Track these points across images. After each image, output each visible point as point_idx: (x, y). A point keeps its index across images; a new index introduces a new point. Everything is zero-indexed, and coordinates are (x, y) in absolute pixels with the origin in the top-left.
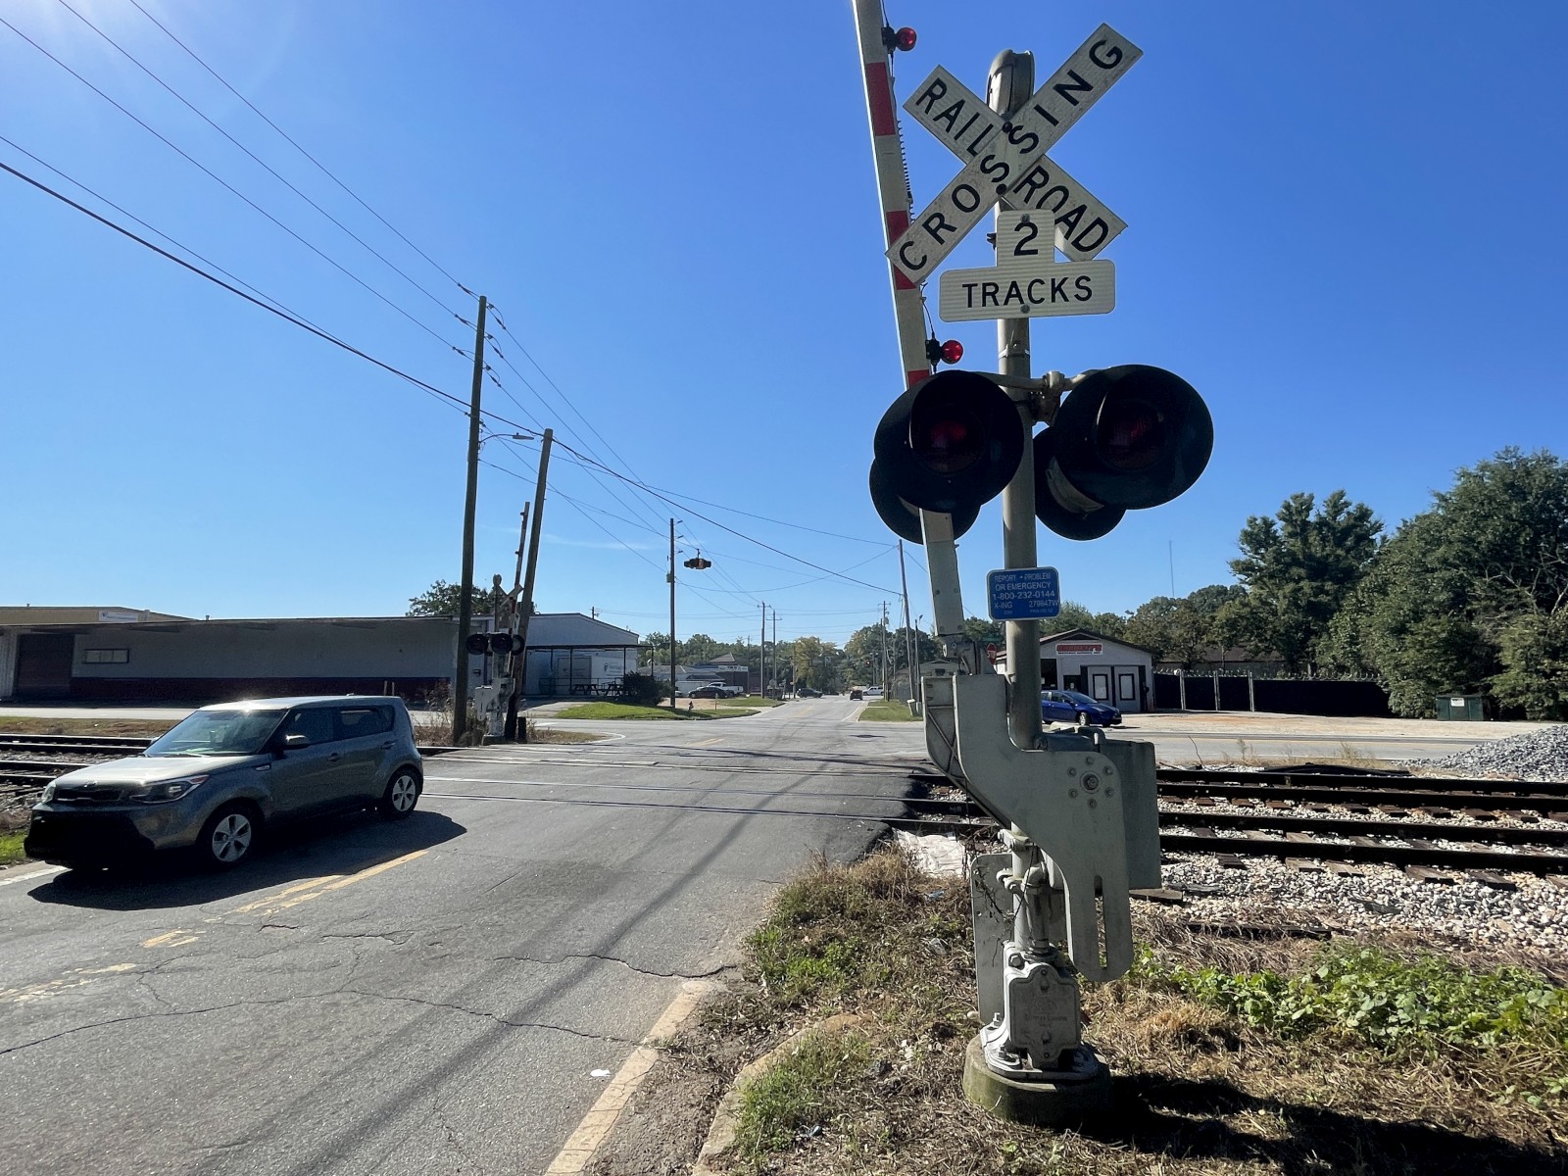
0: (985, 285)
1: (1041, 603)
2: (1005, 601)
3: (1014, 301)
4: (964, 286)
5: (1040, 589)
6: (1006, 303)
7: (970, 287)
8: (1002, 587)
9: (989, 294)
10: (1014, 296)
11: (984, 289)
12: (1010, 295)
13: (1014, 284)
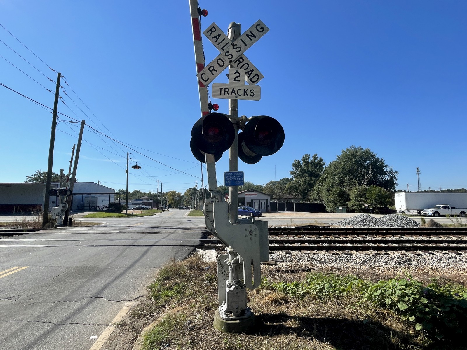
0: (225, 89)
1: (239, 182)
2: (229, 181)
3: (233, 94)
4: (219, 88)
5: (239, 178)
6: (231, 95)
7: (221, 89)
8: (228, 177)
9: (226, 91)
10: (233, 93)
11: (225, 90)
12: (232, 92)
13: (233, 89)
